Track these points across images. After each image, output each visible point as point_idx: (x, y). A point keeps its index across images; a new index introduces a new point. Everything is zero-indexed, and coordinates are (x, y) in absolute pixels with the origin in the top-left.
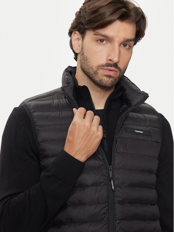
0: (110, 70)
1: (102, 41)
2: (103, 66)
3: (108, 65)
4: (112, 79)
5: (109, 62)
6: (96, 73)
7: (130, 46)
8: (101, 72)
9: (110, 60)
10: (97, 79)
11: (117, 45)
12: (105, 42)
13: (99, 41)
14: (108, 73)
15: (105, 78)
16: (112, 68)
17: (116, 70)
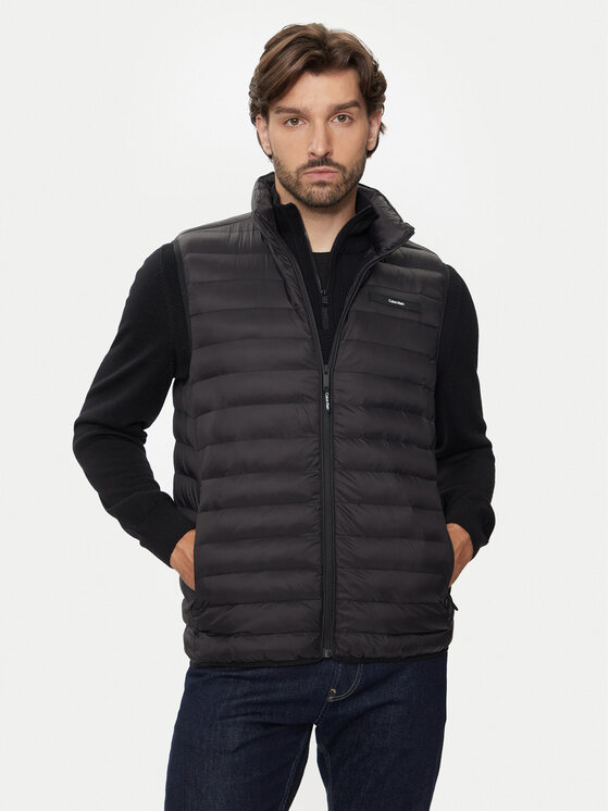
0: (320, 172)
1: (295, 121)
2: (305, 167)
3: (312, 164)
4: (328, 189)
5: (313, 158)
6: (298, 183)
7: (350, 118)
8: (305, 179)
9: (313, 154)
10: (303, 195)
11: (319, 122)
12: (300, 123)
13: (289, 123)
14: (317, 178)
15: (315, 189)
16: (321, 168)
17: (332, 168)
